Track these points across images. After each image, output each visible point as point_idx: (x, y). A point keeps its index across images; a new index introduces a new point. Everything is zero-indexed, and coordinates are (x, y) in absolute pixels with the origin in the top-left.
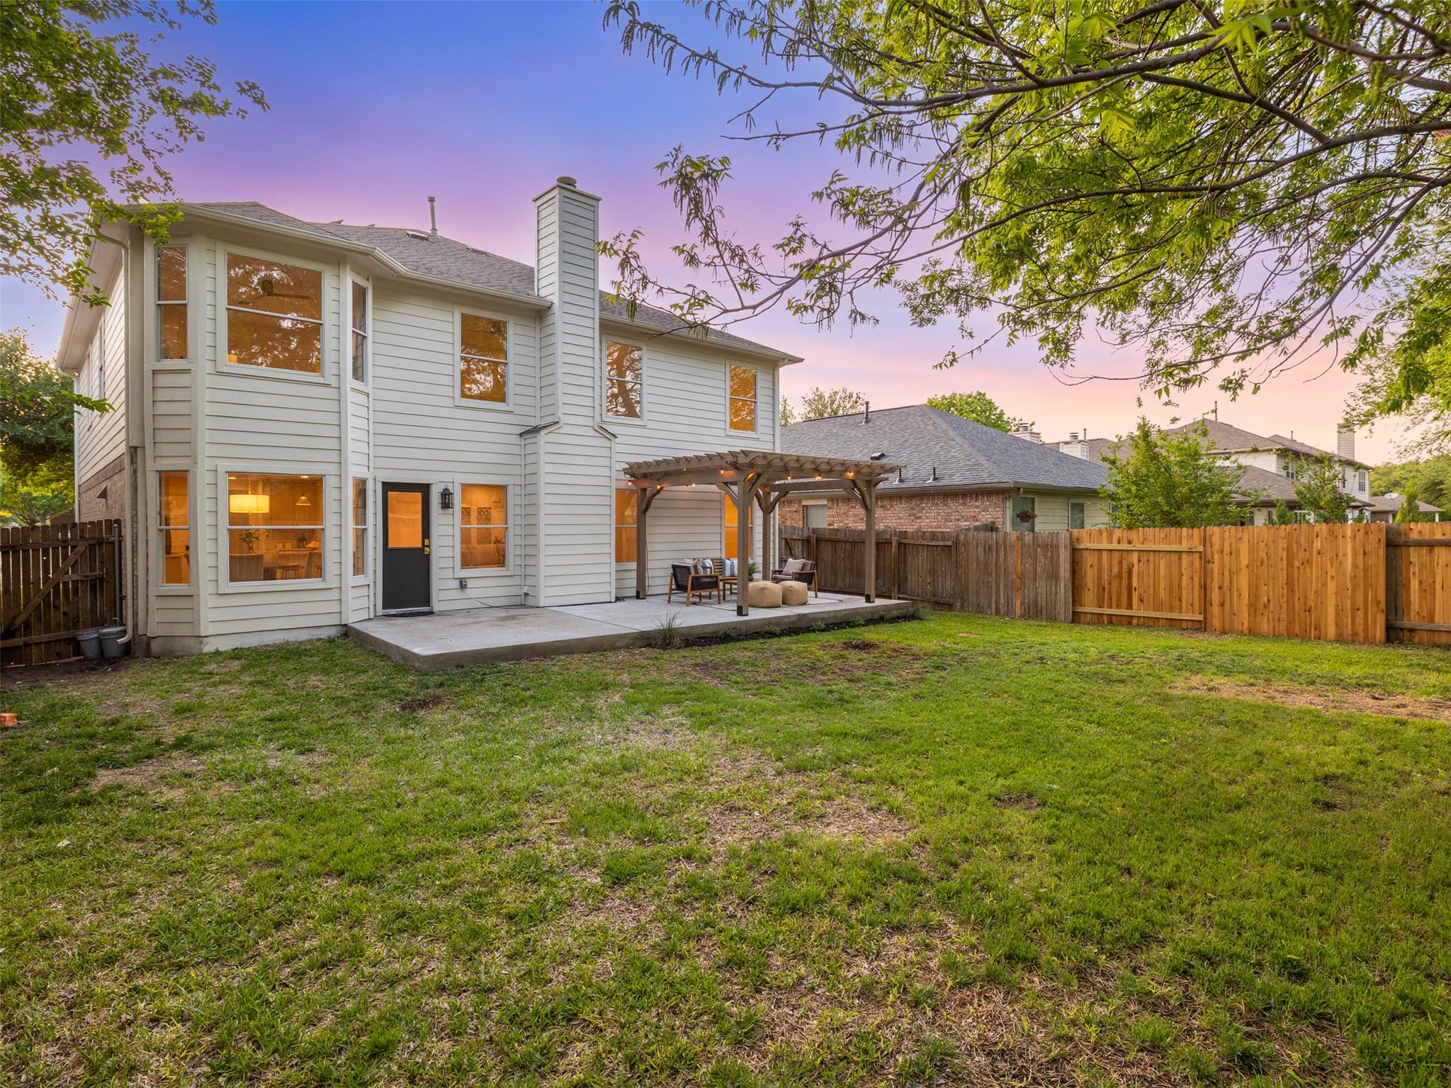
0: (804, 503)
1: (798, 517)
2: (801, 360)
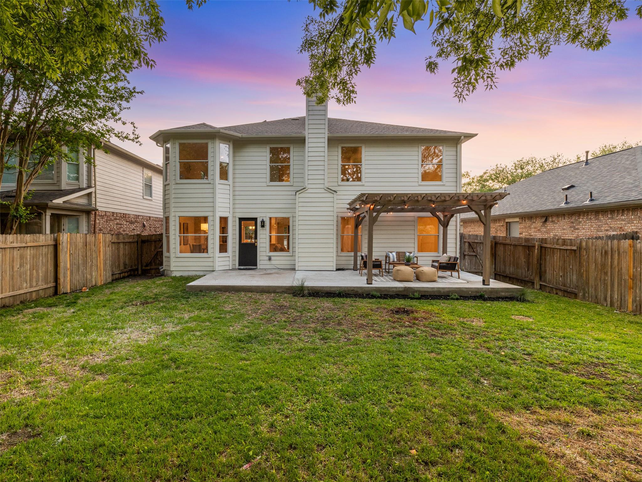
0: (507, 220)
1: (504, 229)
2: (476, 135)
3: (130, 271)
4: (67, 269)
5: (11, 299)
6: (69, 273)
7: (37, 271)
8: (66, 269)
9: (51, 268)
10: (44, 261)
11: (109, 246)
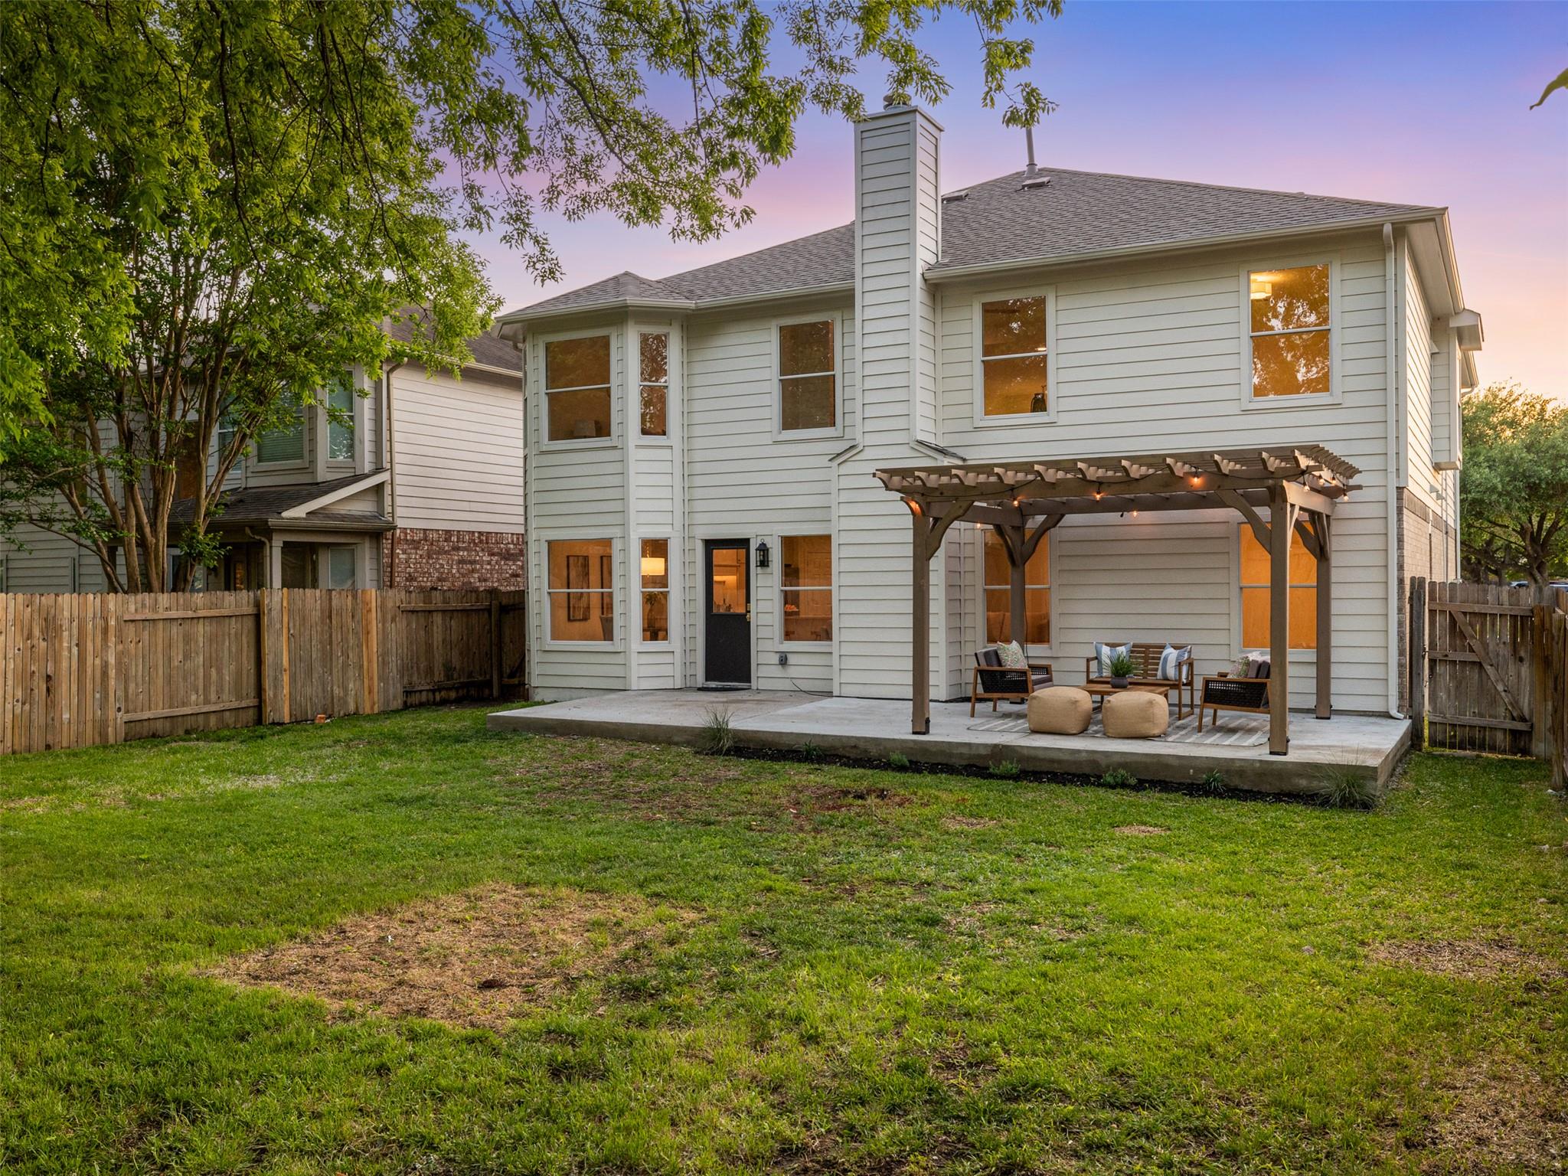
3: (463, 685)
4: (282, 670)
5: (168, 724)
6: (286, 678)
7: (219, 671)
8: (278, 668)
9: (249, 665)
10: (234, 650)
11: (393, 620)
